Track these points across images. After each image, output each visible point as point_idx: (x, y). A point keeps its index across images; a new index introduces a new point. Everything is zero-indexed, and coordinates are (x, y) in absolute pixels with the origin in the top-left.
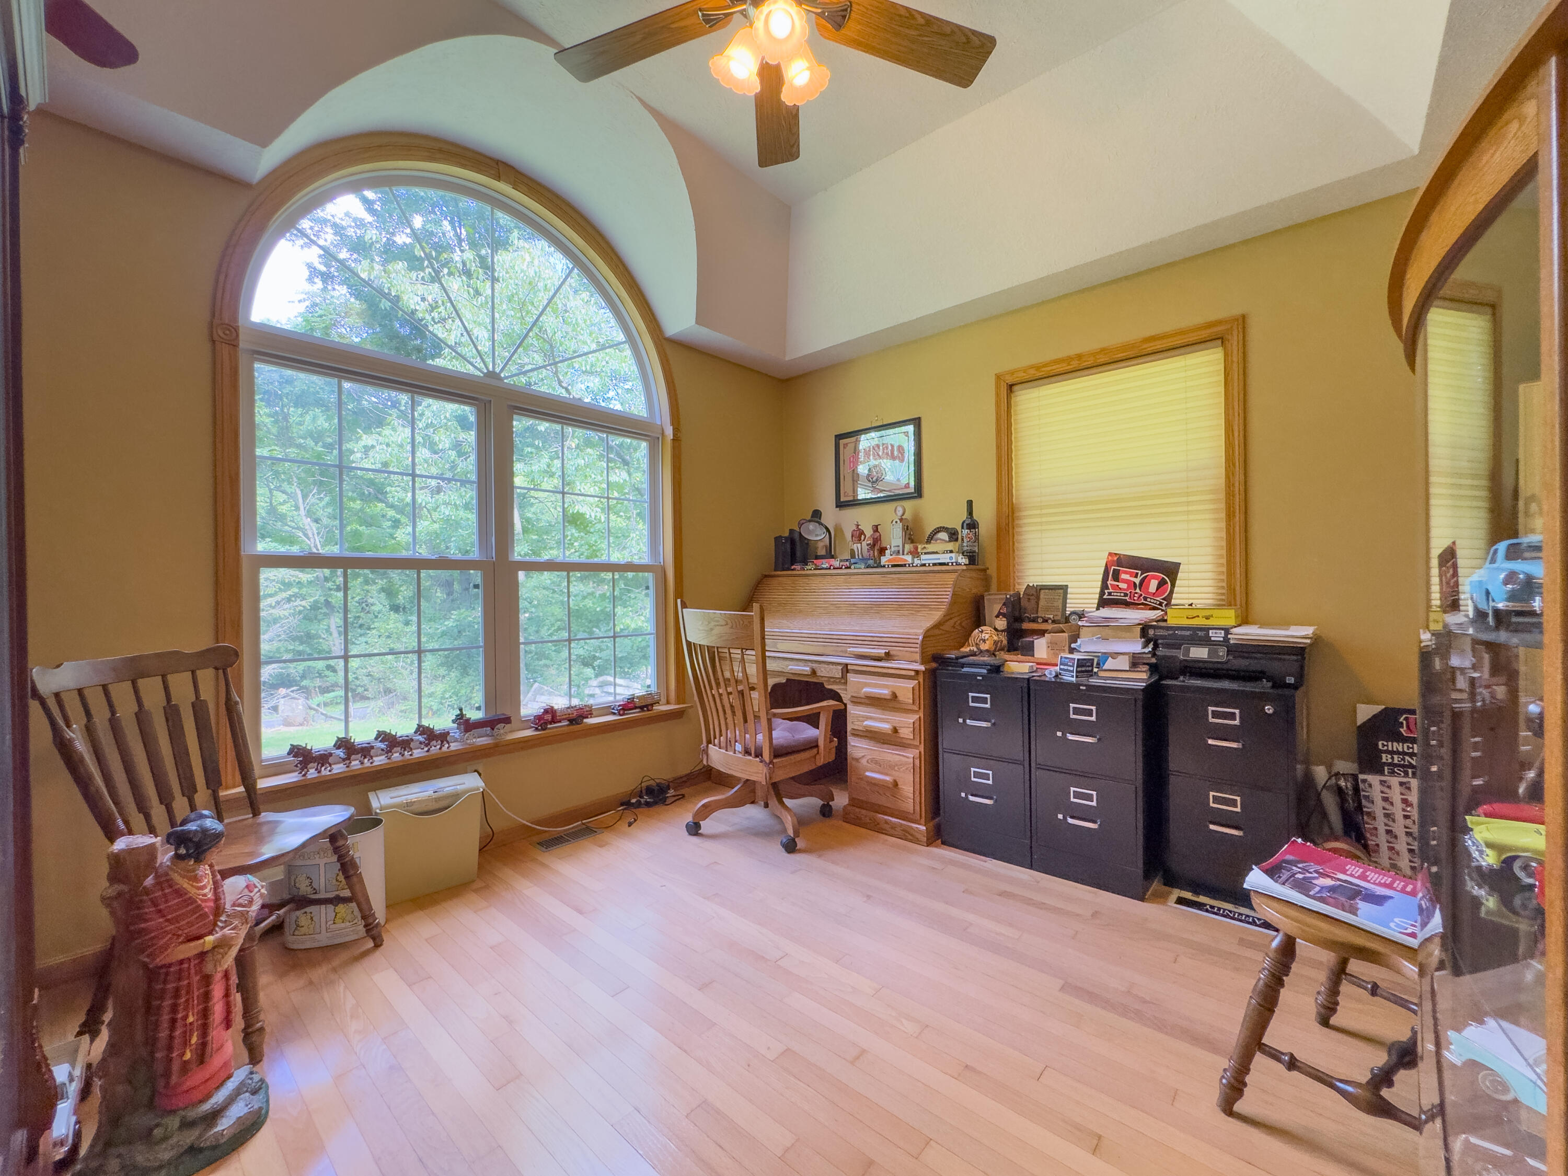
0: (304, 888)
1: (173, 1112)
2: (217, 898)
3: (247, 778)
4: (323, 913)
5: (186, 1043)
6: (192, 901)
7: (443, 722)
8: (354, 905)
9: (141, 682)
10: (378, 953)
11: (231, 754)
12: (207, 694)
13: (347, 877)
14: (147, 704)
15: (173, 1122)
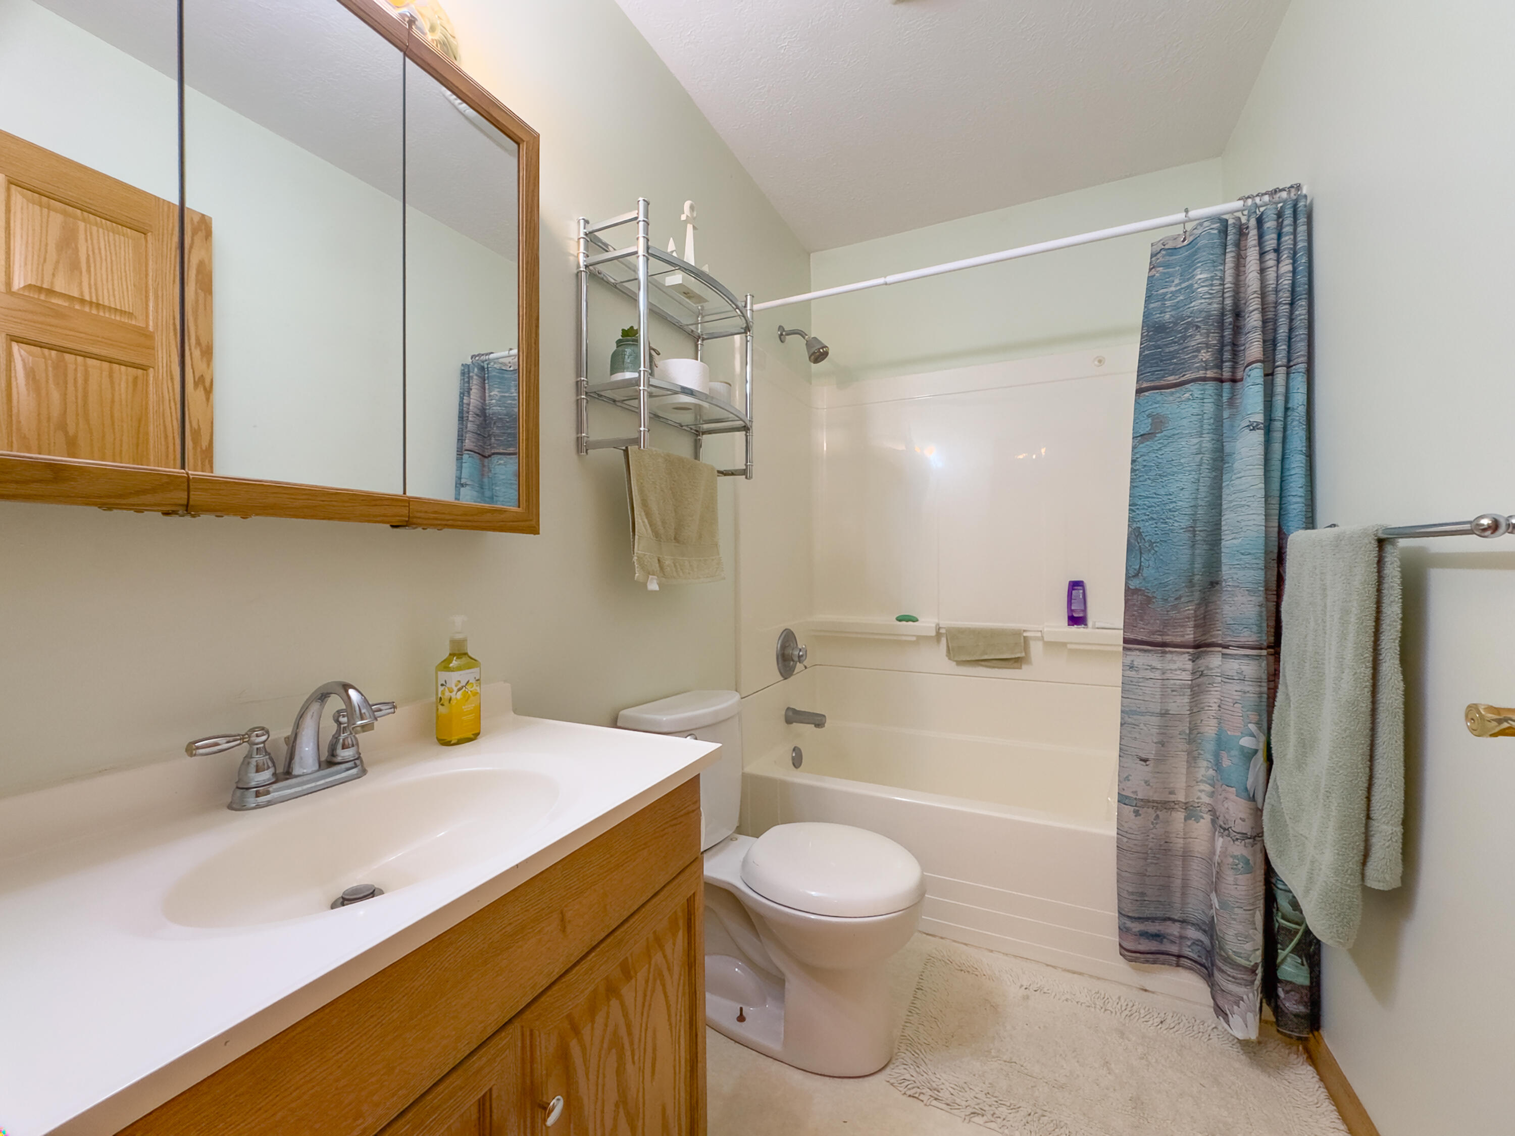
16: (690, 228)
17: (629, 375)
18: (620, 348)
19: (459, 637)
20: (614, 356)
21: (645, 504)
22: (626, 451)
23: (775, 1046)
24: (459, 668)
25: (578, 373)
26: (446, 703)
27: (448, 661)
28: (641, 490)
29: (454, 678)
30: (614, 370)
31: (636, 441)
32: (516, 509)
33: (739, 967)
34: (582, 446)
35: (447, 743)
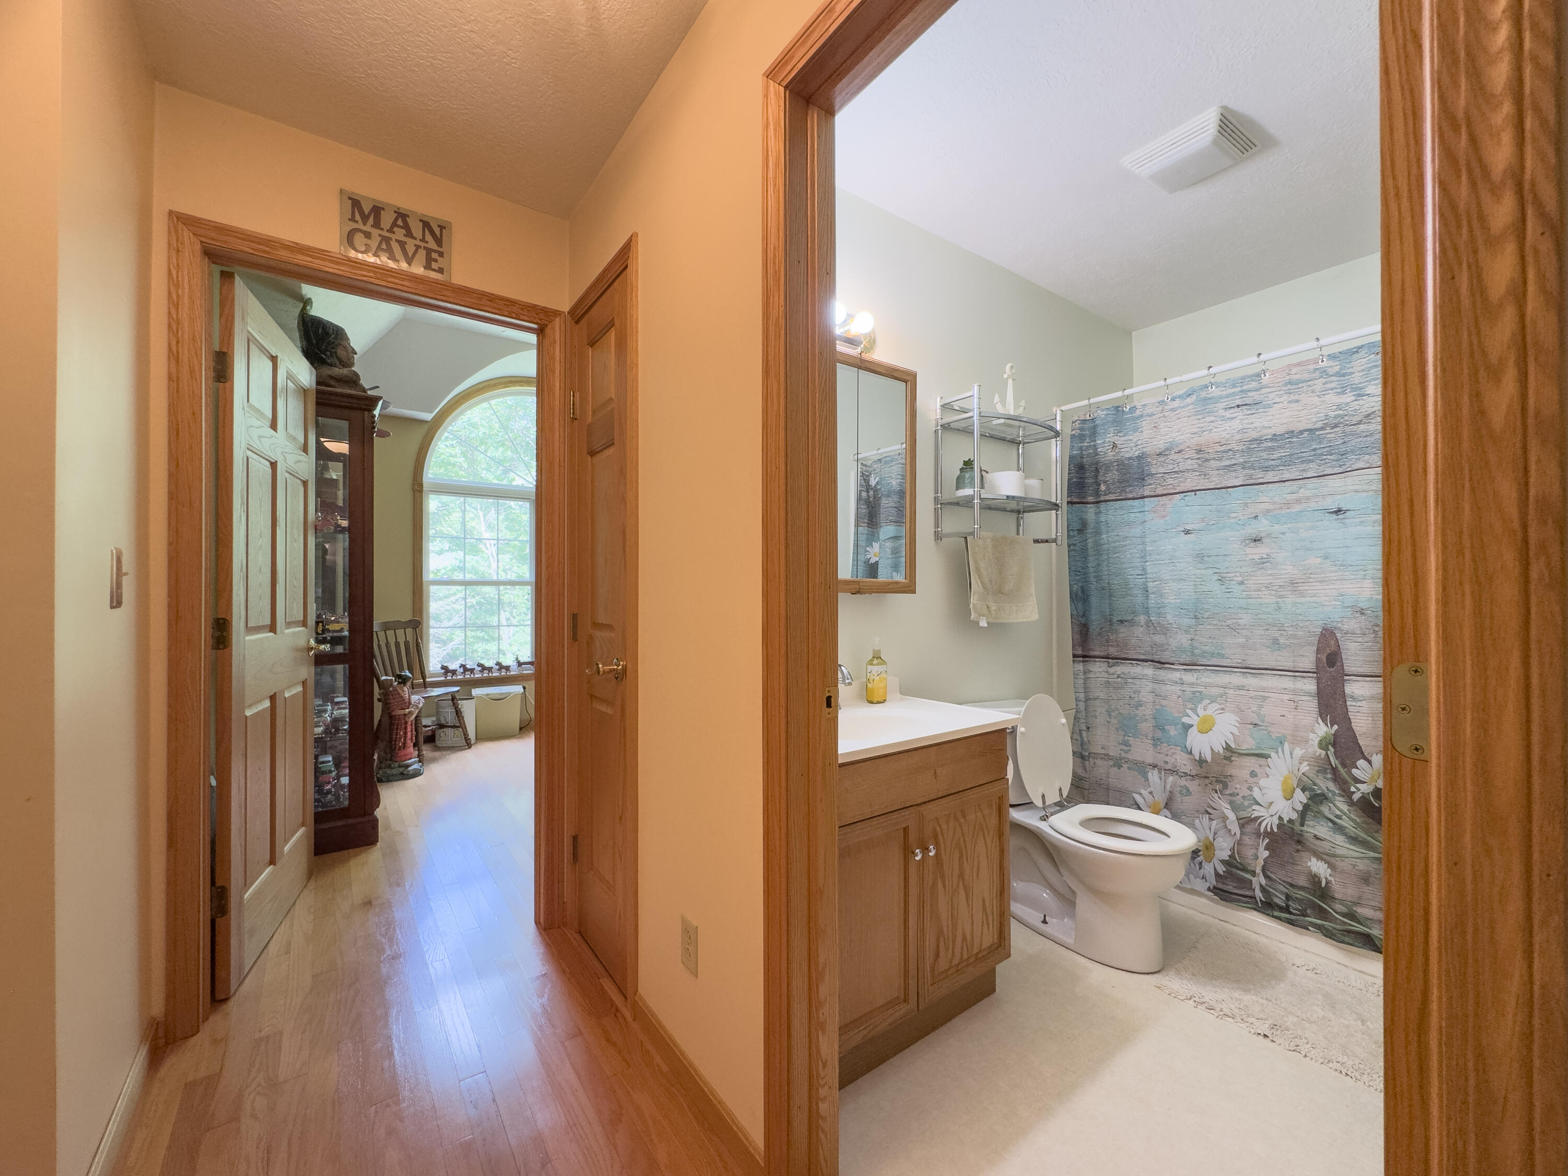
0: (443, 722)
1: (396, 762)
2: (409, 699)
3: (424, 677)
4: (449, 731)
5: (400, 740)
6: (402, 697)
7: (508, 661)
8: (460, 729)
9: (387, 632)
10: (469, 750)
11: (418, 667)
12: (410, 638)
13: (458, 717)
14: (389, 641)
15: (397, 764)
16: (1010, 381)
17: (967, 492)
18: (962, 474)
19: (877, 648)
20: (958, 478)
21: (978, 570)
22: (966, 538)
23: (1070, 941)
24: (877, 664)
25: (936, 492)
26: (871, 681)
27: (872, 660)
28: (976, 562)
29: (875, 669)
30: (958, 488)
31: (972, 534)
32: (904, 580)
33: (1047, 894)
34: (938, 537)
35: (872, 703)
